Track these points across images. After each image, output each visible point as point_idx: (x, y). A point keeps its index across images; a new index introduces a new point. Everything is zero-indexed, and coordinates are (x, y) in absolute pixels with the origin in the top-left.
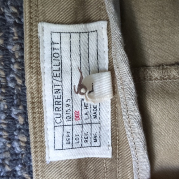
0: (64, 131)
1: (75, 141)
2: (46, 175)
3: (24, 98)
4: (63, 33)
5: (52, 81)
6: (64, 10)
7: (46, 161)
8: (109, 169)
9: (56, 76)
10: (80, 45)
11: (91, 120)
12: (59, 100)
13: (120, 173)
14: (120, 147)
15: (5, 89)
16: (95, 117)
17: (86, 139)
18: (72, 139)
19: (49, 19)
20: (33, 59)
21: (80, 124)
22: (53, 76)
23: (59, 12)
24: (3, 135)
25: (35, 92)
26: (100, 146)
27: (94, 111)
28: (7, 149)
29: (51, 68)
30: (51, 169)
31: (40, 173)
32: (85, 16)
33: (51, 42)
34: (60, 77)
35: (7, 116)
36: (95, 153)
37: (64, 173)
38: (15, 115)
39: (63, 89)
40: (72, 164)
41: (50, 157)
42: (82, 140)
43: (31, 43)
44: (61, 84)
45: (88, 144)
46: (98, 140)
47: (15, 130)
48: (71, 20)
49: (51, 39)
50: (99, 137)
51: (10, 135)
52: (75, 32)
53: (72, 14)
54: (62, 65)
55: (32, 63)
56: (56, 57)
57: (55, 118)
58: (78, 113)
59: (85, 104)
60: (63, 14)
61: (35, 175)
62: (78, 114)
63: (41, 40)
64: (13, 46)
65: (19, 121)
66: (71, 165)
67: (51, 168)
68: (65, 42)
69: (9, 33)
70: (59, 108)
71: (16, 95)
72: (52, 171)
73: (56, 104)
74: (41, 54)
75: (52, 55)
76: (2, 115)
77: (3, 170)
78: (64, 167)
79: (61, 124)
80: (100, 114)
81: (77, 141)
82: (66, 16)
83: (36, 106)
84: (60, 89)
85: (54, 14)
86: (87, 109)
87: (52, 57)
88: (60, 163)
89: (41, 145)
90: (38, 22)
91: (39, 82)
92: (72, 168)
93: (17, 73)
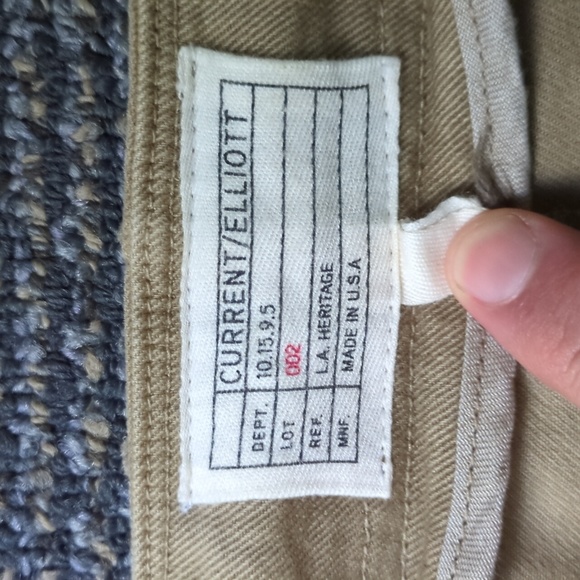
0: (248, 407)
1: (279, 442)
2: (176, 549)
3: (105, 296)
4: (262, 85)
5: (220, 245)
6: (264, 9)
7: (178, 504)
8: (379, 533)
9: (235, 229)
10: (314, 129)
11: (334, 376)
12: (236, 307)
13: (410, 547)
14: (415, 466)
15: (43, 264)
16: (348, 367)
17: (316, 438)
18: (272, 436)
19: (215, 39)
20: (155, 168)
21: (300, 389)
22: (223, 227)
23: (248, 17)
24: (32, 413)
25: (157, 279)
26: (356, 461)
27: (346, 346)
28: (43, 460)
29: (217, 200)
30: (194, 530)
31: (154, 543)
32: (330, 37)
33: (220, 113)
34: (245, 230)
35: (49, 353)
36: (339, 483)
37: (237, 544)
38: (73, 350)
39: (254, 270)
40: (265, 518)
41: (194, 493)
42: (302, 438)
43: (151, 114)
44: (249, 255)
45: (320, 453)
46: (351, 442)
47: (73, 401)
48: (288, 45)
49: (222, 103)
50: (354, 429)
51: (55, 416)
52: (301, 84)
53: (292, 24)
54: (253, 190)
55: (152, 182)
56: (234, 165)
57: (219, 364)
58: (297, 351)
59: (322, 324)
60: (262, 24)
61: (138, 549)
62: (295, 356)
63: (184, 106)
64: (79, 125)
65: (88, 371)
66: (261, 521)
67: (193, 526)
68: (266, 117)
69: (65, 82)
70: (236, 334)
71: (81, 286)
72: (198, 536)
73: (225, 321)
74: (183, 152)
75: (223, 156)
76: (30, 350)
77: (28, 529)
78: (238, 524)
79: (240, 385)
80: (362, 358)
81: (287, 443)
82: (270, 31)
83: (155, 323)
84: (243, 270)
85: (231, 22)
86: (325, 338)
87: (220, 165)
88: (227, 511)
89: (165, 452)
90: (177, 44)
91: (172, 245)
92: (264, 528)
93: (87, 214)
